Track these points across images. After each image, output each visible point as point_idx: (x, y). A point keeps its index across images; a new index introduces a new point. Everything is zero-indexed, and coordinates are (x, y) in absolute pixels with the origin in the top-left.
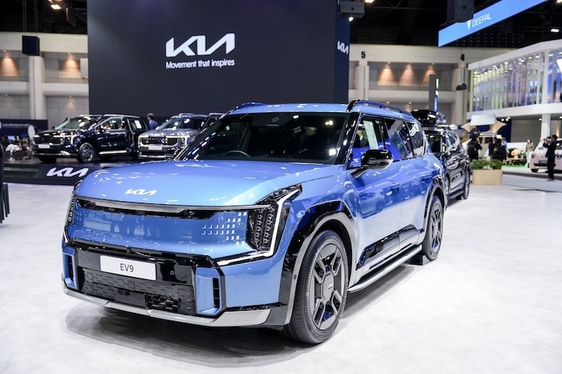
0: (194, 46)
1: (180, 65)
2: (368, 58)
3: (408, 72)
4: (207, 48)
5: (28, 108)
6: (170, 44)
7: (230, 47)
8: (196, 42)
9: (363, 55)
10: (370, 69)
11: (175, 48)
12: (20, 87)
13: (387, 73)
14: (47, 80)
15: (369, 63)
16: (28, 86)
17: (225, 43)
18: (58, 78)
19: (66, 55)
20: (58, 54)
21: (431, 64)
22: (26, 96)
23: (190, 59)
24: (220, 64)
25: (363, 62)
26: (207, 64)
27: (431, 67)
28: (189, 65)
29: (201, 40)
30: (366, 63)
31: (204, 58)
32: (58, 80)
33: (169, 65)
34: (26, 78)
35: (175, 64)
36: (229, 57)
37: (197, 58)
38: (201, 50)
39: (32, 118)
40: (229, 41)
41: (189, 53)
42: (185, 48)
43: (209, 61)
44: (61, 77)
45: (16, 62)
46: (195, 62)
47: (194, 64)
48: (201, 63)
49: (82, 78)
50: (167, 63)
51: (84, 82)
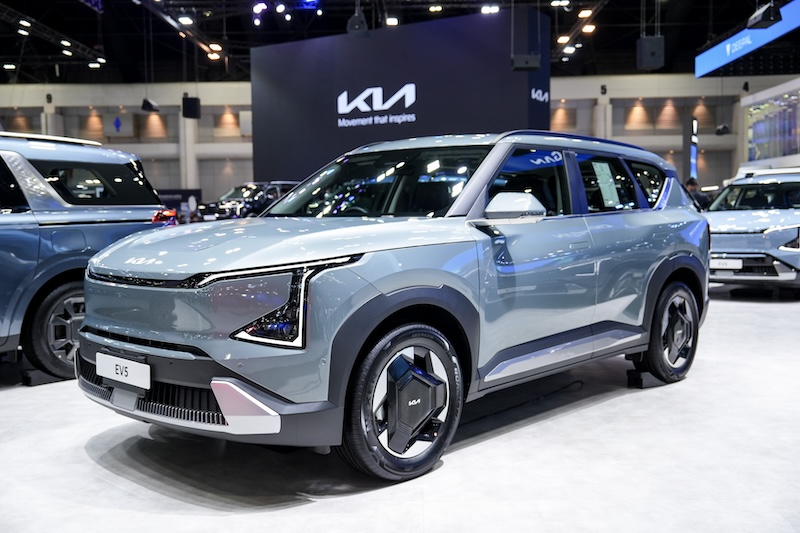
0: (369, 101)
1: (354, 122)
2: (611, 94)
3: (668, 111)
4: (385, 100)
5: (178, 175)
6: (343, 98)
7: (410, 100)
8: (371, 96)
9: (604, 90)
10: (614, 108)
11: (349, 102)
12: (168, 149)
13: (638, 113)
14: (201, 139)
15: (613, 101)
16: (179, 149)
17: (404, 97)
18: (213, 137)
19: (222, 108)
20: (213, 107)
21: (699, 98)
22: (174, 161)
23: (365, 115)
24: (399, 119)
25: (604, 100)
26: (383, 120)
27: (701, 102)
28: (364, 122)
29: (377, 93)
30: (608, 101)
31: (381, 113)
32: (213, 140)
33: (342, 123)
34: (175, 139)
35: (348, 121)
36: (409, 111)
37: (373, 113)
38: (378, 105)
39: (183, 187)
40: (409, 93)
41: (364, 108)
42: (360, 103)
43: (386, 117)
44: (216, 135)
45: (164, 119)
46: (371, 119)
47: (369, 121)
48: (378, 120)
49: (243, 136)
50: (339, 121)
51: (244, 141)
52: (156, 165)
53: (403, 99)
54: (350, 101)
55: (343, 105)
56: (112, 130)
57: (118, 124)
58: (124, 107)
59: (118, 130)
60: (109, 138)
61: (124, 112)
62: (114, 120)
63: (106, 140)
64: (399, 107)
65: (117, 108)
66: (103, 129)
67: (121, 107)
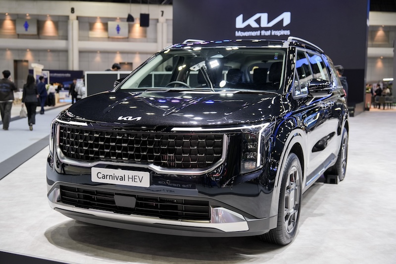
0: (258, 21)
1: (247, 34)
4: (269, 22)
5: (67, 60)
6: (239, 19)
7: (287, 21)
8: (259, 18)
12: (61, 44)
14: (81, 39)
16: (68, 44)
17: (283, 19)
18: (89, 37)
19: (95, 18)
20: (89, 18)
22: (66, 51)
23: (255, 29)
24: (278, 33)
26: (268, 33)
27: (381, 29)
28: (254, 34)
29: (264, 17)
31: (266, 29)
32: (89, 39)
33: (238, 34)
34: (66, 38)
35: (243, 33)
36: (286, 28)
37: (261, 29)
38: (264, 23)
39: (71, 69)
40: (286, 18)
41: (255, 25)
42: (251, 22)
43: (270, 31)
44: (90, 36)
45: (56, 24)
46: (259, 32)
47: (258, 33)
48: (263, 33)
49: (109, 38)
50: (237, 32)
51: (109, 41)
52: (49, 54)
53: (282, 21)
54: (244, 20)
55: (239, 22)
56: (21, 30)
57: (26, 26)
58: (30, 15)
59: (26, 30)
60: (18, 35)
61: (28, 18)
62: (24, 23)
63: (17, 36)
64: (279, 26)
65: (25, 15)
66: (15, 29)
67: (28, 15)
